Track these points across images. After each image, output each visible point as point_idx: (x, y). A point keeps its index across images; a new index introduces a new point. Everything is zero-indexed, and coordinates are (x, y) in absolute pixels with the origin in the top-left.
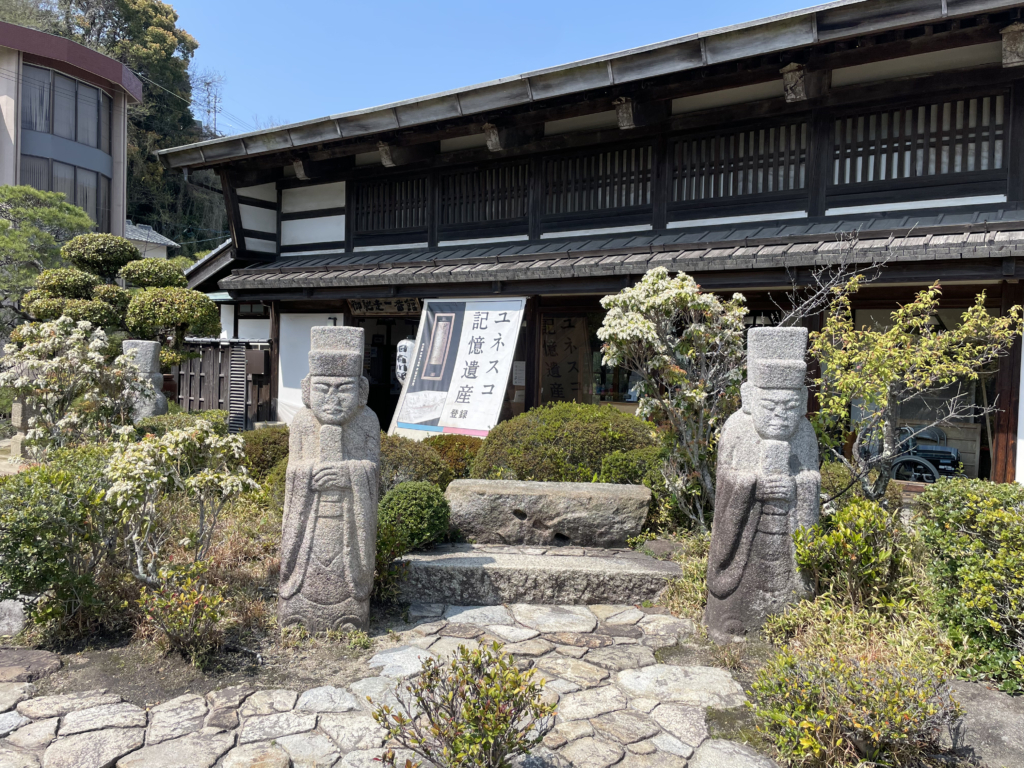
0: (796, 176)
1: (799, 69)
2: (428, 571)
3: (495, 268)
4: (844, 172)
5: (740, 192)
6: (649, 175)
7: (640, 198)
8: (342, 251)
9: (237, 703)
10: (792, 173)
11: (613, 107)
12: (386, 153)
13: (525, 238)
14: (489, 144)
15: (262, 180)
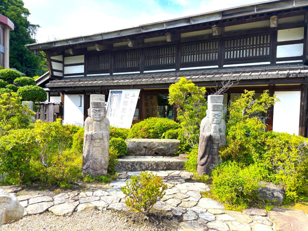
0: (215, 56)
1: (216, 27)
2: (122, 162)
3: (131, 81)
4: (228, 55)
5: (200, 60)
6: (175, 55)
7: (172, 61)
8: (83, 76)
9: (77, 195)
10: (214, 55)
11: (165, 35)
12: (98, 47)
13: (139, 72)
14: (129, 45)
15: (58, 54)
